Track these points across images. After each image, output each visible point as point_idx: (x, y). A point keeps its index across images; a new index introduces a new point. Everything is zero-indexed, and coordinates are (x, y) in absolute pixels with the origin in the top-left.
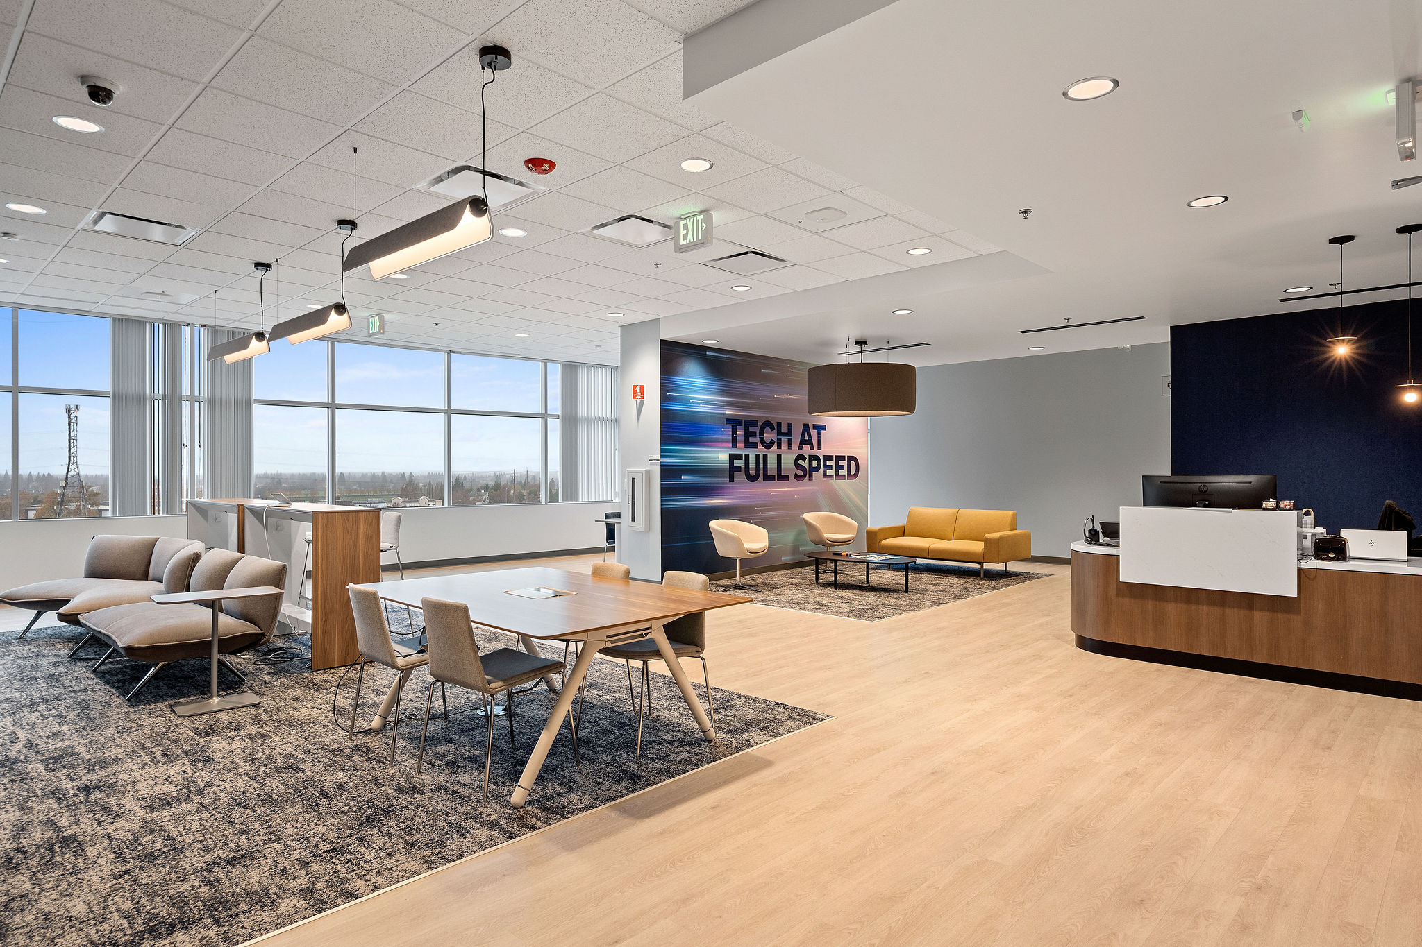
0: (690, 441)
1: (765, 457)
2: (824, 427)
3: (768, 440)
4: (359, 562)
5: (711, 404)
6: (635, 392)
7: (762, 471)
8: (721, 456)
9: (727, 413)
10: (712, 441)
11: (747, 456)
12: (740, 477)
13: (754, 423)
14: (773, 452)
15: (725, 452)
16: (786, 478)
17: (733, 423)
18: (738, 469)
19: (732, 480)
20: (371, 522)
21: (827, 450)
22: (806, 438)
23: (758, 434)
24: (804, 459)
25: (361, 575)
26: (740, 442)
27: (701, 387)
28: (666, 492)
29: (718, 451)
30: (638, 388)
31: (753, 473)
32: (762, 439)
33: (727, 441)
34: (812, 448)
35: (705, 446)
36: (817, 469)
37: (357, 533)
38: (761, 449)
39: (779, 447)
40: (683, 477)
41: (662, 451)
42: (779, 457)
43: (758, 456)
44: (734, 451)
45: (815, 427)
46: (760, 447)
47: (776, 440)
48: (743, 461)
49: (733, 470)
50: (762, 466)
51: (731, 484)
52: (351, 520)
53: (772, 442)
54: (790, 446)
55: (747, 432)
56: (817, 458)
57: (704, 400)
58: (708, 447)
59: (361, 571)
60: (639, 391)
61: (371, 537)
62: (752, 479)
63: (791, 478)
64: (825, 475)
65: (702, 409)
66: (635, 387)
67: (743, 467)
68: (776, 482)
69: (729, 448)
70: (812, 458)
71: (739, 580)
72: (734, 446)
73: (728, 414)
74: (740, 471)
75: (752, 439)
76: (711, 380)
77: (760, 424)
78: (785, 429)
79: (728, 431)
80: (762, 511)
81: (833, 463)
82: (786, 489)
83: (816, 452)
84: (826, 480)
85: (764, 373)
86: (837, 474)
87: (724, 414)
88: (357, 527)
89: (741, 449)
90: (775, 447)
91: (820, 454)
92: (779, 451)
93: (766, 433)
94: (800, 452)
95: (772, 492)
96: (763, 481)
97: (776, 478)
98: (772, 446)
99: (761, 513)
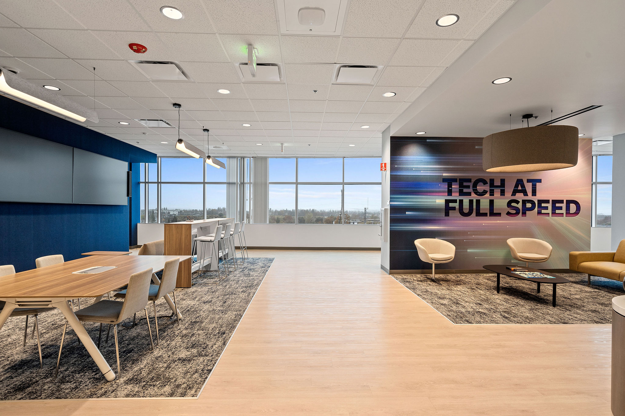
0: (414, 192)
1: (478, 202)
2: (540, 181)
3: (480, 191)
4: (182, 246)
5: (429, 170)
6: (382, 167)
7: (475, 211)
8: (440, 201)
9: (444, 175)
10: (431, 192)
11: (461, 202)
12: (454, 213)
13: (469, 180)
14: (486, 198)
15: (441, 198)
16: (499, 214)
17: (449, 181)
18: (454, 208)
19: (447, 215)
20: (187, 229)
21: (540, 196)
22: (520, 188)
23: (471, 187)
24: (517, 202)
25: (183, 251)
26: (455, 192)
27: (422, 161)
28: (393, 221)
29: (437, 198)
30: (383, 164)
31: (466, 211)
32: (475, 190)
33: (444, 192)
34: (526, 194)
35: (424, 195)
36: (532, 209)
37: (181, 234)
38: (474, 197)
39: (492, 195)
40: (407, 213)
41: (391, 198)
42: (492, 202)
43: (471, 202)
44: (450, 198)
45: (529, 181)
46: (473, 195)
47: (488, 190)
48: (457, 204)
49: (449, 209)
50: (475, 207)
51: (447, 218)
52: (179, 228)
53: (485, 192)
54: (503, 193)
55: (461, 186)
56: (532, 202)
57: (424, 168)
58: (430, 195)
59: (183, 249)
60: (383, 166)
61: (187, 236)
62: (465, 215)
63: (504, 215)
64: (539, 213)
65: (422, 173)
66: (382, 164)
67: (457, 207)
68: (489, 217)
69: (444, 196)
70: (524, 202)
71: (433, 276)
72: (450, 195)
74: (455, 210)
75: (465, 190)
76: (430, 156)
77: (473, 181)
78: (497, 183)
79: (445, 186)
80: (474, 235)
81: (550, 206)
82: (498, 222)
83: (530, 197)
84: (540, 217)
85: (477, 149)
86: (554, 213)
87: (441, 176)
88: (182, 231)
89: (455, 196)
90: (488, 195)
91: (535, 199)
92: (492, 198)
93: (480, 186)
94: (514, 198)
95: (484, 223)
96: (476, 216)
97: (488, 215)
98: (485, 194)
99: (473, 236)
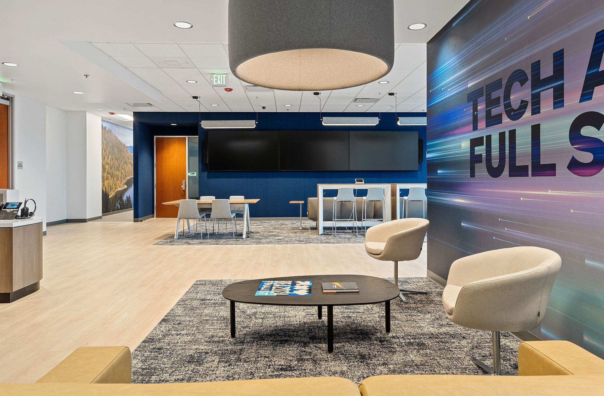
0: (443, 133)
1: (513, 133)
3: (515, 104)
5: (455, 84)
7: (507, 160)
8: (465, 144)
9: (468, 86)
10: (456, 128)
11: (489, 138)
12: (481, 170)
13: (498, 84)
14: (524, 123)
15: (465, 139)
16: (551, 170)
17: (475, 97)
18: (480, 158)
19: (473, 175)
23: (502, 100)
26: (482, 120)
29: (460, 139)
31: (495, 163)
32: (508, 106)
33: (468, 124)
35: (452, 135)
38: (506, 125)
39: (536, 111)
40: (438, 172)
42: (536, 130)
43: (502, 135)
44: (476, 135)
46: (506, 120)
47: (530, 102)
48: (484, 147)
49: (475, 159)
50: (507, 151)
51: (472, 180)
53: (524, 105)
55: (489, 102)
57: (451, 82)
58: (456, 135)
62: (495, 173)
63: (562, 170)
67: (484, 155)
68: (530, 179)
69: (469, 132)
72: (475, 128)
73: (471, 87)
74: (481, 161)
75: (495, 112)
77: (504, 82)
78: (547, 72)
79: (469, 110)
80: (507, 225)
82: (550, 193)
87: (466, 90)
89: (481, 129)
90: (528, 114)
92: (536, 119)
93: (515, 92)
94: (588, 106)
95: (524, 196)
96: (510, 176)
97: (530, 172)
98: (525, 112)
99: (506, 229)
